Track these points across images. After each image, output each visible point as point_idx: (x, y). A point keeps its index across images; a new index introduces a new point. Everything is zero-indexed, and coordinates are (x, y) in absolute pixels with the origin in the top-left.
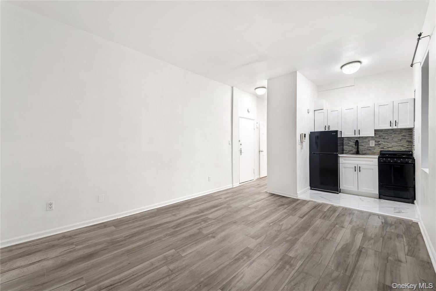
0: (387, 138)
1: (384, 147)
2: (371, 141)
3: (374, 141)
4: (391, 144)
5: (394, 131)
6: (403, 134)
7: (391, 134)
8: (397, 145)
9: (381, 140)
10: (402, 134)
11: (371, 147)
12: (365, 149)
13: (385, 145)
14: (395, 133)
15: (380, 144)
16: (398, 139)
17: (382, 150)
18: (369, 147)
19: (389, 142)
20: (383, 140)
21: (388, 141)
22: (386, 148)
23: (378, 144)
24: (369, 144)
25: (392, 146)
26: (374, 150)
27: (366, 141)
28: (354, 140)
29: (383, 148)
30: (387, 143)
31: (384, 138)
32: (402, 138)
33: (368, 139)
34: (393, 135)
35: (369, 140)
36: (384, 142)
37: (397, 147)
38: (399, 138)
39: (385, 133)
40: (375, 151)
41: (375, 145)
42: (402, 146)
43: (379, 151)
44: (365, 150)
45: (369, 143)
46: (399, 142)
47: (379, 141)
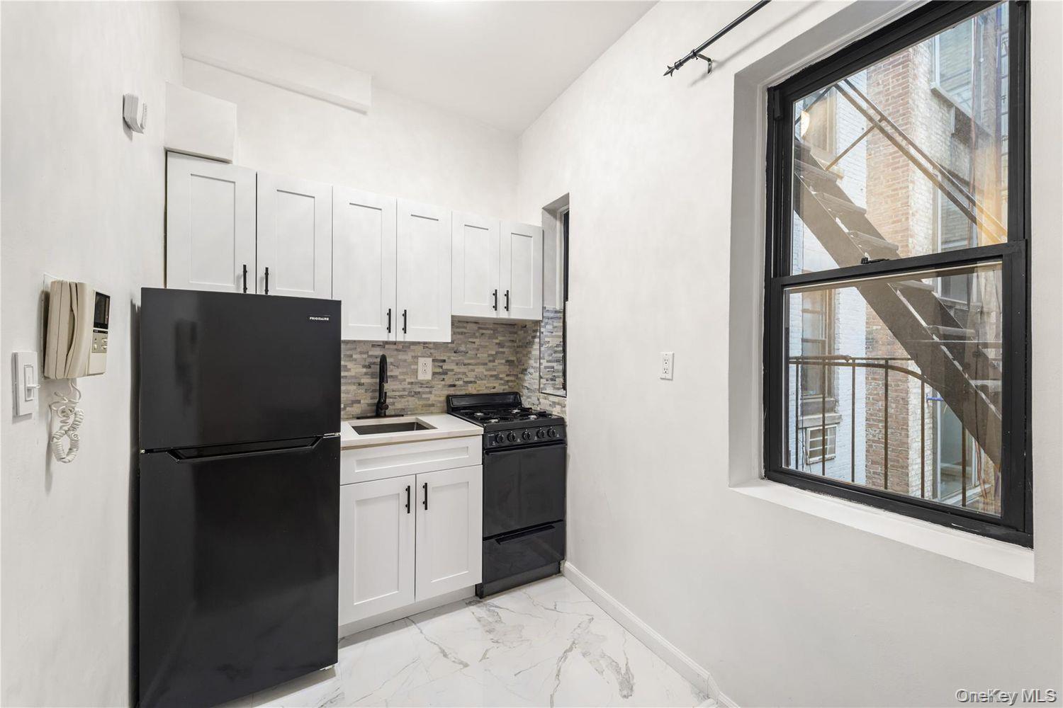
0: (462, 348)
1: (457, 383)
2: (421, 361)
3: (431, 359)
4: (473, 371)
5: (480, 328)
6: (500, 338)
7: (473, 336)
8: (486, 373)
9: (449, 358)
10: (497, 338)
11: (421, 384)
12: (404, 390)
13: (459, 373)
14: (482, 334)
15: (445, 373)
16: (489, 355)
17: (452, 391)
18: (416, 383)
19: (469, 364)
20: (454, 357)
21: (466, 361)
22: (461, 386)
23: (441, 370)
24: (416, 372)
25: (476, 377)
26: (430, 393)
27: (405, 361)
28: (365, 356)
29: (454, 386)
30: (463, 369)
31: (455, 349)
32: (497, 350)
33: (414, 351)
34: (477, 341)
35: (416, 357)
36: (457, 364)
37: (485, 382)
38: (490, 352)
39: (459, 333)
40: (432, 398)
41: (434, 374)
42: (496, 377)
43: (443, 399)
44: (401, 397)
45: (416, 367)
46: (491, 365)
47: (444, 361)
